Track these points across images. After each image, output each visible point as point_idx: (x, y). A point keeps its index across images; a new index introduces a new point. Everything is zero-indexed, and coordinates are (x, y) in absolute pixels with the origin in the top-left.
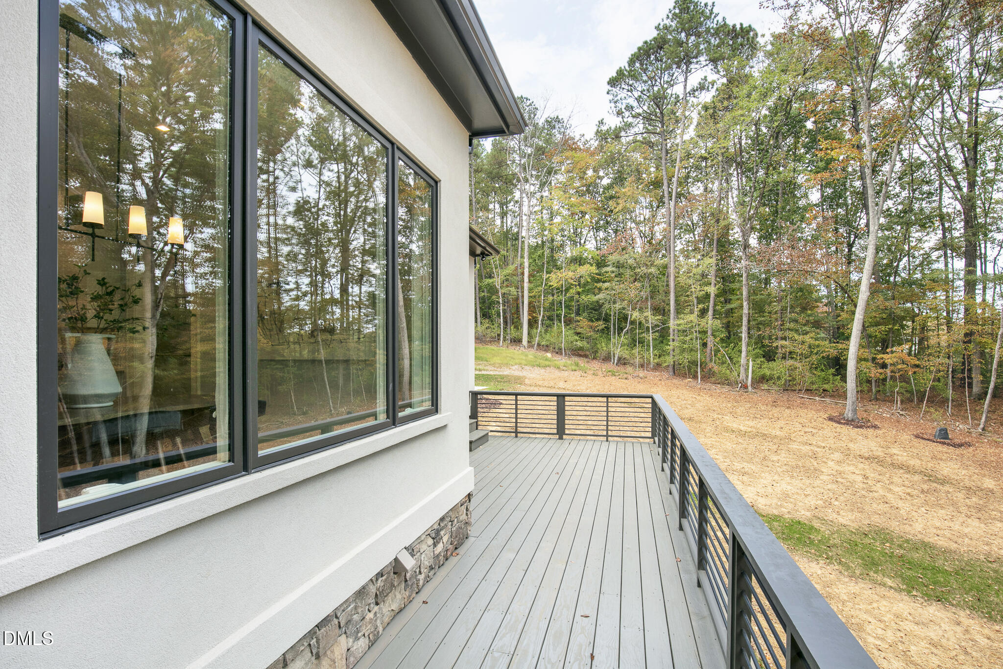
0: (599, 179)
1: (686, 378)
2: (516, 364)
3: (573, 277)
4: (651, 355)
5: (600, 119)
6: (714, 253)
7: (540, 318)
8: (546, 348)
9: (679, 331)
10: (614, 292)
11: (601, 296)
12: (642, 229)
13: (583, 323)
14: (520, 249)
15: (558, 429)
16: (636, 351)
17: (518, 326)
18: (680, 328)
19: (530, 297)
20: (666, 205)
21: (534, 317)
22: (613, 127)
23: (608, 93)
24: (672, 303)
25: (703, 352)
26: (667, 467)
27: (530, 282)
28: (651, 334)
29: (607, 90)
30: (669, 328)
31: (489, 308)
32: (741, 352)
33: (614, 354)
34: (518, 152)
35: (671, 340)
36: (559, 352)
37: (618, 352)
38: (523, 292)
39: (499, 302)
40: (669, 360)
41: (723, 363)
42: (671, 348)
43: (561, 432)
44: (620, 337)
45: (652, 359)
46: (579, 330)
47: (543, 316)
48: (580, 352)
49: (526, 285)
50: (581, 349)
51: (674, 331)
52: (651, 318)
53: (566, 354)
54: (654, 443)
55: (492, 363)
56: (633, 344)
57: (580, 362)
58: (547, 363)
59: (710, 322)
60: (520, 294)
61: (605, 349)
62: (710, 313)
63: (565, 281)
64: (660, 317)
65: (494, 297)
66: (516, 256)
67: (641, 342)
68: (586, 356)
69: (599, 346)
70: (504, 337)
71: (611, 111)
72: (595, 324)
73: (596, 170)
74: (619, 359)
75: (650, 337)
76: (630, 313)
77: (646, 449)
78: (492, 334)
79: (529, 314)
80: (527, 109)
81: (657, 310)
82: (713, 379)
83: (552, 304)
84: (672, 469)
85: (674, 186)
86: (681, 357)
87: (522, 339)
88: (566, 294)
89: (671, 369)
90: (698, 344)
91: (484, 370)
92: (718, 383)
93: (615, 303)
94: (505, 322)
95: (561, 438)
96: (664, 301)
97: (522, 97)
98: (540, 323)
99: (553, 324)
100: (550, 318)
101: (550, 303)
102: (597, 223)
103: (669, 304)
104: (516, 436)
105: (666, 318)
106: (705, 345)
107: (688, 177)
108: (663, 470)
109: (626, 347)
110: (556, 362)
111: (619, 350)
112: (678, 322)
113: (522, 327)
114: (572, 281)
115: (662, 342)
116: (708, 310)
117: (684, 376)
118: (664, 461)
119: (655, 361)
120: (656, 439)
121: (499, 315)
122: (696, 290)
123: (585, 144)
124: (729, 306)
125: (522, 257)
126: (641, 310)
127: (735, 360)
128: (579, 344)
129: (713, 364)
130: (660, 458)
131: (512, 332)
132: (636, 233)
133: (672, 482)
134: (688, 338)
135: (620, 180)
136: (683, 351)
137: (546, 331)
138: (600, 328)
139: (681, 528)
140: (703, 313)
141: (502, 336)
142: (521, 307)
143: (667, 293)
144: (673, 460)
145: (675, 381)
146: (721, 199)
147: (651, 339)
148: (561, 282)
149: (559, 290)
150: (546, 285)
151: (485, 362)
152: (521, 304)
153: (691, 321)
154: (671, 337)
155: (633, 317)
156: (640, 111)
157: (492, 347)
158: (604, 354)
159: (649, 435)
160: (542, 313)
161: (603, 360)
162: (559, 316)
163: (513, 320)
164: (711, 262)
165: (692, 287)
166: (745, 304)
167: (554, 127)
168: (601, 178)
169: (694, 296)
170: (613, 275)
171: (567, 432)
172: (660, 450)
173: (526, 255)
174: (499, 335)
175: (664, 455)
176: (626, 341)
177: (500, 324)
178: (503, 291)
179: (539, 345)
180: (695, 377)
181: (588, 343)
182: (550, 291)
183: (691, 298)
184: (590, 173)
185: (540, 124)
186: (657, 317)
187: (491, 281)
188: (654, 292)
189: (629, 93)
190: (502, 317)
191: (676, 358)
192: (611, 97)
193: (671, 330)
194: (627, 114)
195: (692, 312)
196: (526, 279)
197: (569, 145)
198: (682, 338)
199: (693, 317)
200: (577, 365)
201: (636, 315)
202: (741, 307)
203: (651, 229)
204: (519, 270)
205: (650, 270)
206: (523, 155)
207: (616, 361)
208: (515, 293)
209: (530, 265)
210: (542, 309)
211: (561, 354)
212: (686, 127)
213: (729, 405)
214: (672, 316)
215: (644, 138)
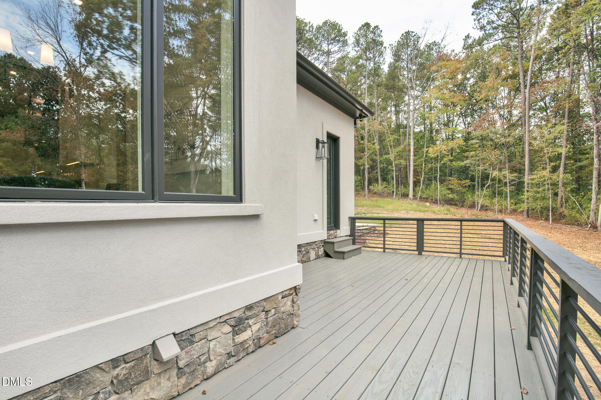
0: (467, 80)
1: (539, 220)
2: (403, 210)
3: (446, 149)
4: (509, 203)
5: (467, 34)
6: (566, 121)
7: (422, 179)
8: (426, 200)
9: (532, 184)
10: (478, 158)
11: (467, 162)
12: (502, 113)
13: (454, 181)
14: (408, 134)
15: (417, 246)
16: (496, 200)
17: (406, 185)
18: (533, 182)
19: (414, 166)
20: (522, 93)
21: (417, 179)
22: (477, 38)
23: (473, 14)
24: (527, 163)
25: (554, 200)
26: (516, 281)
27: (415, 155)
28: (508, 188)
29: (472, 12)
30: (524, 182)
31: (387, 175)
32: (591, 200)
33: (478, 203)
34: (406, 69)
35: (526, 191)
36: (435, 202)
37: (481, 201)
38: (409, 162)
39: (393, 170)
40: (524, 206)
41: (573, 208)
42: (526, 197)
43: (420, 248)
44: (482, 190)
45: (509, 206)
46: (450, 187)
47: (424, 178)
48: (452, 203)
49: (412, 158)
50: (452, 200)
51: (528, 184)
52: (508, 176)
53: (440, 204)
54: (505, 261)
55: (387, 209)
56: (493, 195)
57: (451, 209)
58: (426, 209)
59: (561, 176)
60: (408, 164)
61: (471, 199)
62: (561, 169)
63: (440, 153)
64: (516, 174)
65: (390, 167)
66: (405, 139)
67: (500, 194)
68: (456, 205)
69: (466, 197)
70: (397, 193)
71: (475, 27)
72: (463, 182)
73: (464, 73)
74: (482, 206)
75: (508, 189)
76: (491, 172)
77: (497, 266)
78: (388, 191)
79: (414, 177)
80: (413, 39)
81: (513, 170)
82: (564, 221)
83: (431, 169)
84: (522, 281)
85: (528, 78)
86: (534, 204)
87: (409, 194)
88: (440, 162)
89: (525, 213)
90: (550, 194)
91: (381, 213)
92: (568, 224)
93: (479, 166)
94: (398, 183)
95: (420, 254)
96: (520, 163)
97: (409, 31)
98: (421, 182)
99: (432, 183)
100: (430, 180)
101: (430, 169)
102: (465, 112)
103: (524, 165)
104: (384, 251)
105: (521, 175)
106: (556, 194)
107: (540, 69)
108: (512, 283)
109: (488, 198)
110: (433, 209)
111: (481, 200)
112: (533, 177)
113: (409, 186)
114: (445, 152)
115: (518, 194)
116: (559, 167)
117: (537, 219)
118: (513, 275)
119: (512, 207)
120: (507, 258)
121: (393, 179)
122: (549, 151)
123: (455, 57)
124: (579, 164)
125: (409, 139)
126: (500, 170)
127: (584, 206)
128: (451, 196)
129: (563, 209)
130: (509, 273)
131: (402, 189)
132: (496, 117)
133: (520, 295)
134: (541, 189)
135: (483, 77)
136: (536, 199)
137: (426, 188)
138: (467, 184)
139: (530, 347)
140: (555, 169)
141: (395, 192)
142: (409, 173)
143: (523, 157)
144: (522, 272)
145: (528, 222)
146: (572, 82)
147: (508, 191)
148: (437, 153)
149: (436, 159)
150: (426, 156)
151: (382, 209)
152: (408, 171)
153: (544, 176)
154: (526, 189)
155: (493, 175)
156: (500, 23)
157: (388, 200)
158: (469, 203)
159: (501, 254)
160: (423, 176)
161: (469, 207)
162: (435, 178)
163: (403, 181)
164: (563, 128)
165: (545, 149)
166: (596, 160)
167: (432, 49)
168: (468, 79)
169: (547, 156)
170: (477, 146)
171: (425, 249)
172: (510, 266)
173: (412, 137)
174: (393, 192)
175: (513, 269)
176: (487, 193)
177: (394, 184)
178: (396, 163)
179: (421, 198)
180: (547, 219)
181: (457, 195)
182: (428, 160)
183: (543, 159)
184: (460, 77)
185: (422, 48)
186: (514, 175)
187: (387, 156)
188: (511, 157)
189: (491, 11)
190: (395, 180)
191: (530, 205)
192: (475, 17)
193: (526, 184)
194: (488, 27)
195: (544, 169)
196: (412, 154)
197: (443, 58)
198: (536, 189)
199: (546, 173)
200: (449, 210)
201: (495, 173)
202: (592, 164)
203: (510, 113)
204: (407, 148)
205: (508, 140)
206: (409, 70)
207: (479, 208)
208: (405, 163)
209: (414, 144)
210: (423, 173)
211: (437, 204)
212: (539, 30)
213: (579, 241)
214: (526, 173)
215: (502, 43)
